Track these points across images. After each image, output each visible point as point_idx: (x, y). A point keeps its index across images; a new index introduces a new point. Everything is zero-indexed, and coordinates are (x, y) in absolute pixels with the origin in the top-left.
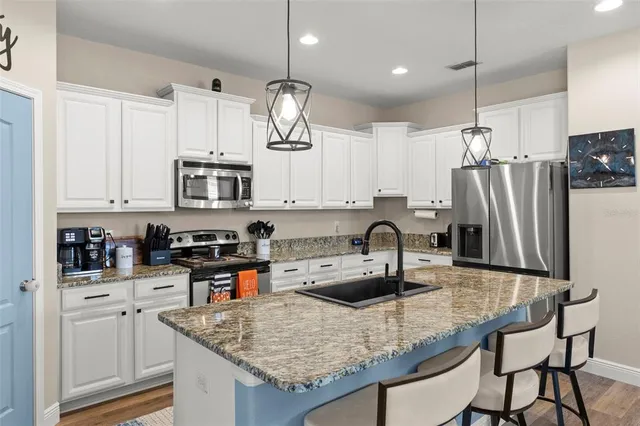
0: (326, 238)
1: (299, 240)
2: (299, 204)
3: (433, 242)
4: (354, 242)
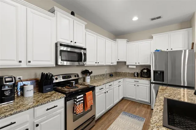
0: (103, 74)
1: (97, 75)
2: (100, 64)
3: (136, 75)
4: (111, 75)
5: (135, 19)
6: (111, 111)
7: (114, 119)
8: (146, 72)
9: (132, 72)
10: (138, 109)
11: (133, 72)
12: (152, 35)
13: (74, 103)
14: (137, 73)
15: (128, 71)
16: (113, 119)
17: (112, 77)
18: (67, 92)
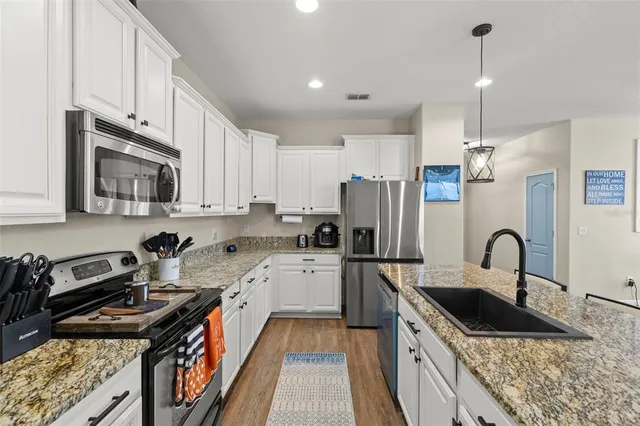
0: (209, 247)
3: (302, 242)
4: (230, 249)
5: (316, 84)
6: (250, 365)
7: (273, 384)
8: (331, 233)
9: (289, 235)
10: (318, 336)
11: (293, 233)
12: (344, 137)
13: (176, 365)
14: (306, 236)
15: (277, 232)
16: (270, 384)
17: (232, 254)
18: (140, 330)
